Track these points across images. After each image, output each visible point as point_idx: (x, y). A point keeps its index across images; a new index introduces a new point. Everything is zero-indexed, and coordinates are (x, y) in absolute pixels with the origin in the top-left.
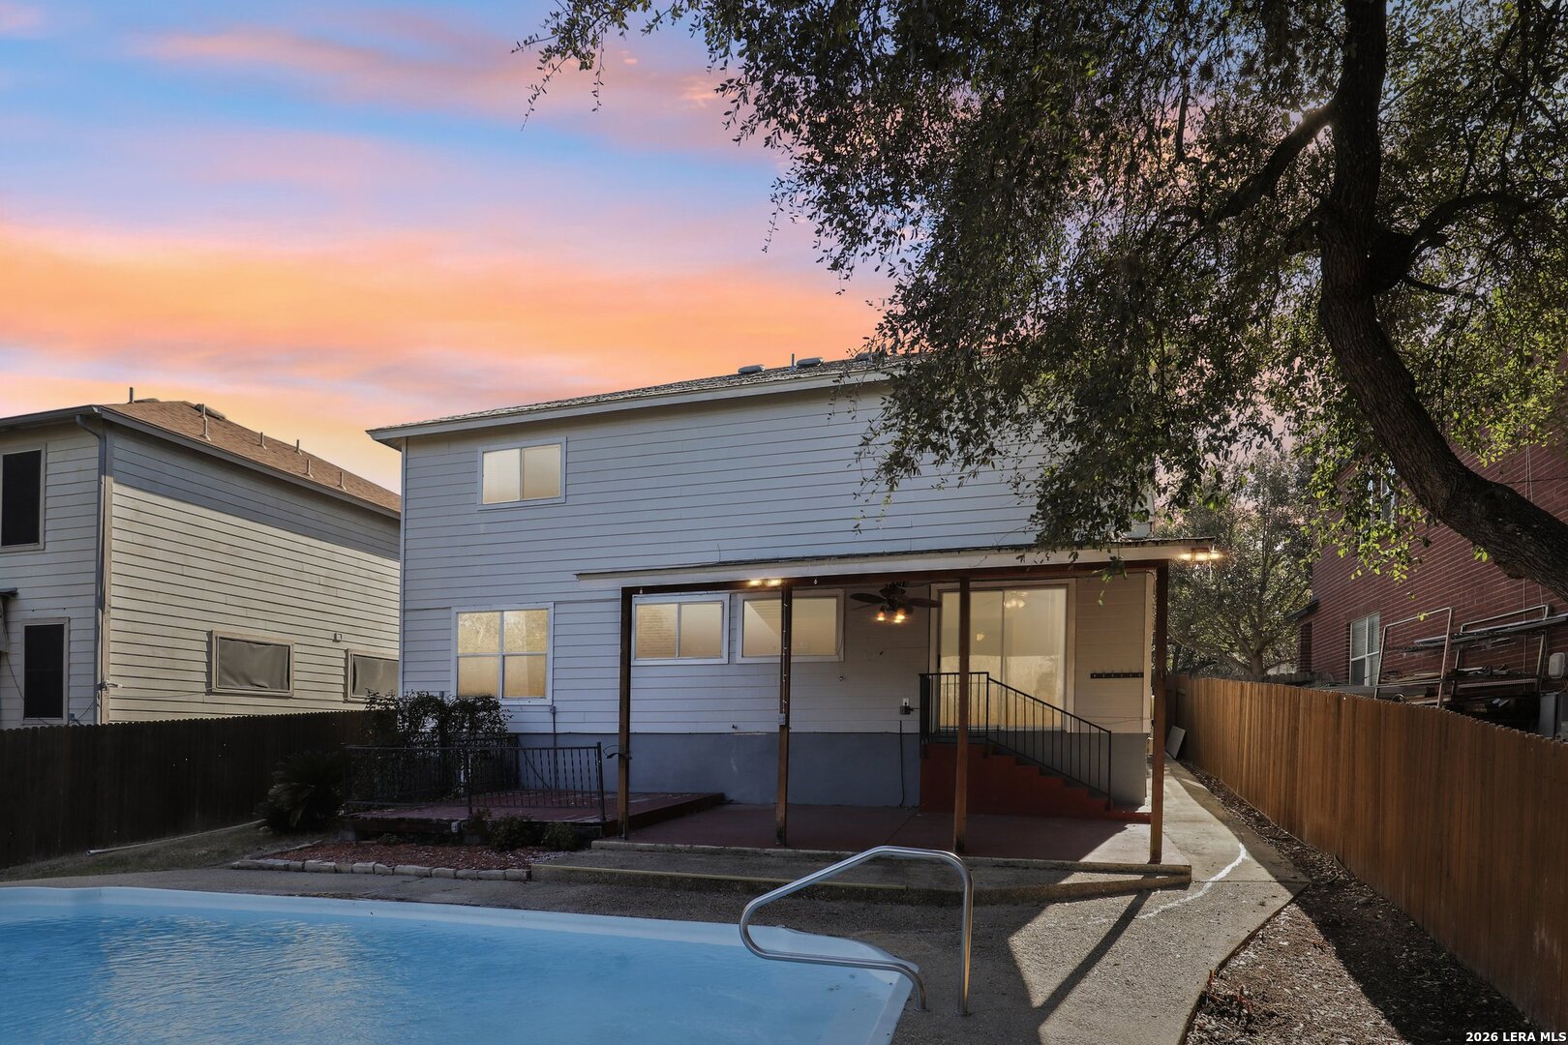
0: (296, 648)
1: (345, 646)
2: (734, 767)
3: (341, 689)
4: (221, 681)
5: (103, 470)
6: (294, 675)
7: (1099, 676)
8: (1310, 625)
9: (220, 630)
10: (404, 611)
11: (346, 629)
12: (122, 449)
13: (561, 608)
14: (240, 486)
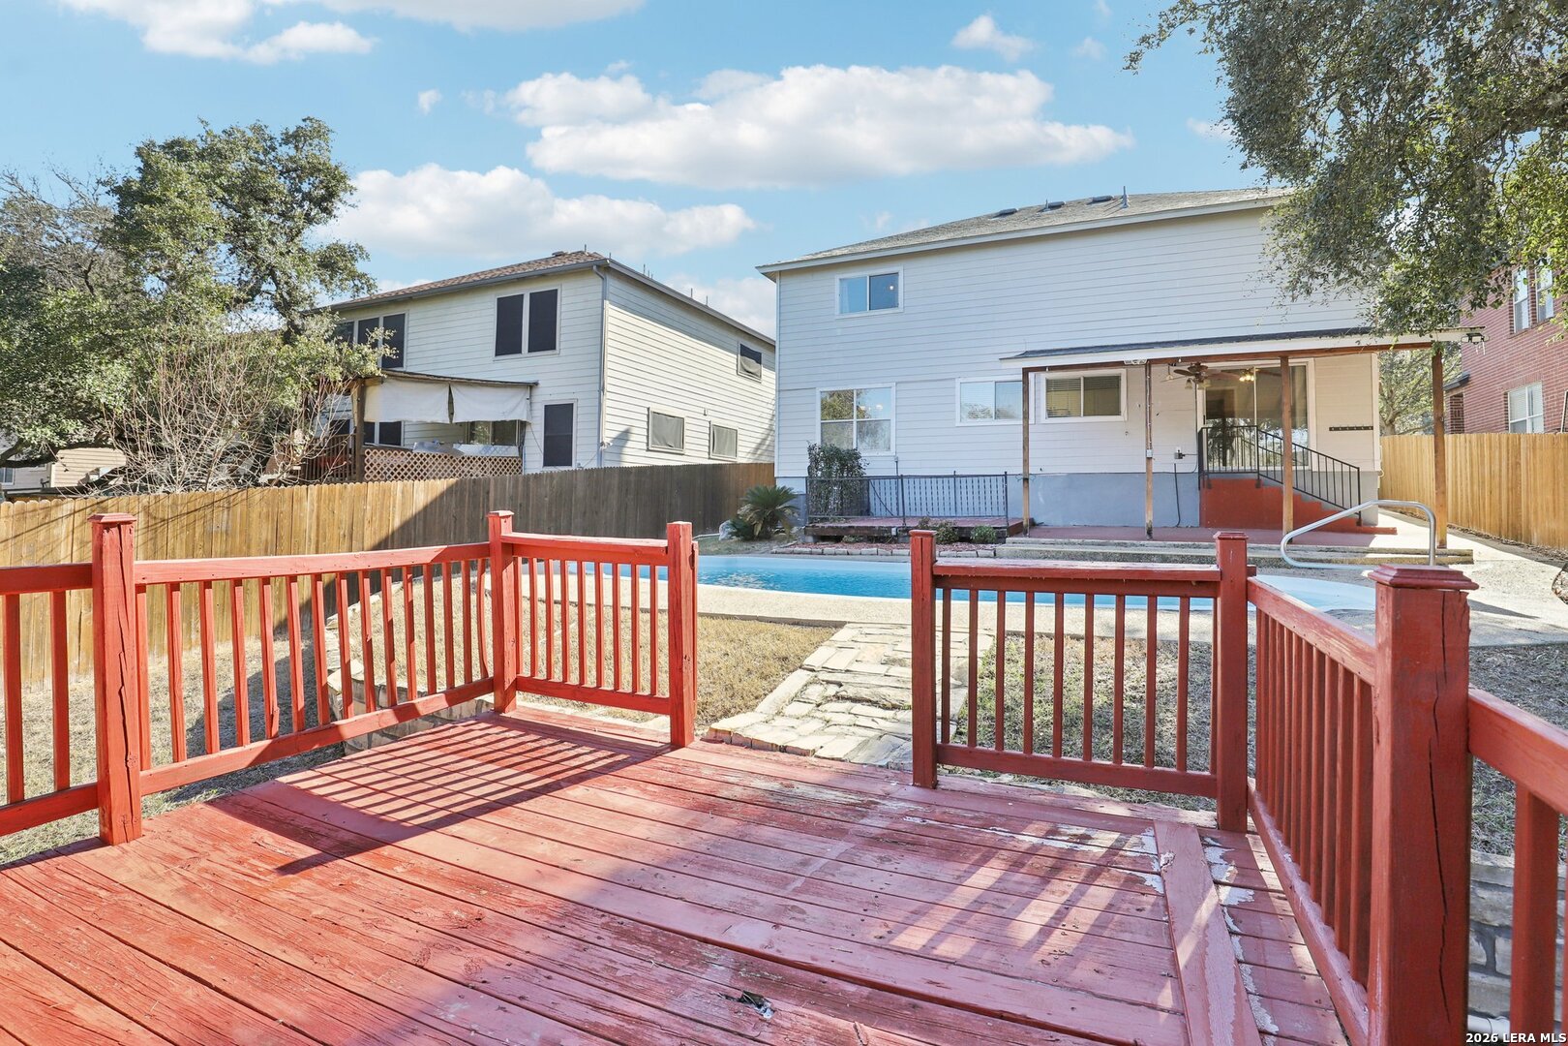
0: (686, 420)
1: (708, 418)
2: (1041, 500)
3: (707, 449)
4: (654, 443)
5: (604, 298)
6: (686, 439)
7: (1337, 429)
8: (1461, 396)
9: (654, 408)
10: (779, 391)
11: (711, 407)
12: (613, 284)
13: (902, 387)
14: (663, 307)
